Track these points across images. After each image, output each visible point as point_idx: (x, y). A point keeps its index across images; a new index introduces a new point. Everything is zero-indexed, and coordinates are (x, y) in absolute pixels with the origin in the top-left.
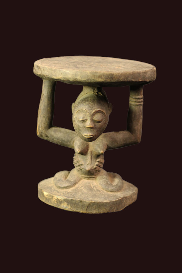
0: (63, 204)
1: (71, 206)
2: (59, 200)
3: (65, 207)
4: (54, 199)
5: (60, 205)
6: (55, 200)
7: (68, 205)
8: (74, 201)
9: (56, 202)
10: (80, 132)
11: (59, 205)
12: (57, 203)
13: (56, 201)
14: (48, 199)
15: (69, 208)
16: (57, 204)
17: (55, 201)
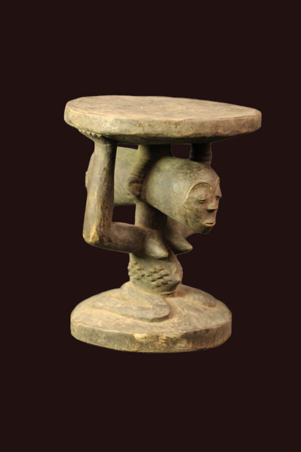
0: (181, 344)
1: (193, 343)
2: (171, 339)
3: (183, 347)
4: (161, 341)
5: (174, 347)
6: (163, 341)
7: (188, 342)
8: (199, 333)
9: (165, 345)
10: (198, 220)
11: (171, 348)
12: (168, 344)
13: (165, 343)
14: (146, 344)
15: (191, 346)
16: (167, 347)
17: (162, 343)
